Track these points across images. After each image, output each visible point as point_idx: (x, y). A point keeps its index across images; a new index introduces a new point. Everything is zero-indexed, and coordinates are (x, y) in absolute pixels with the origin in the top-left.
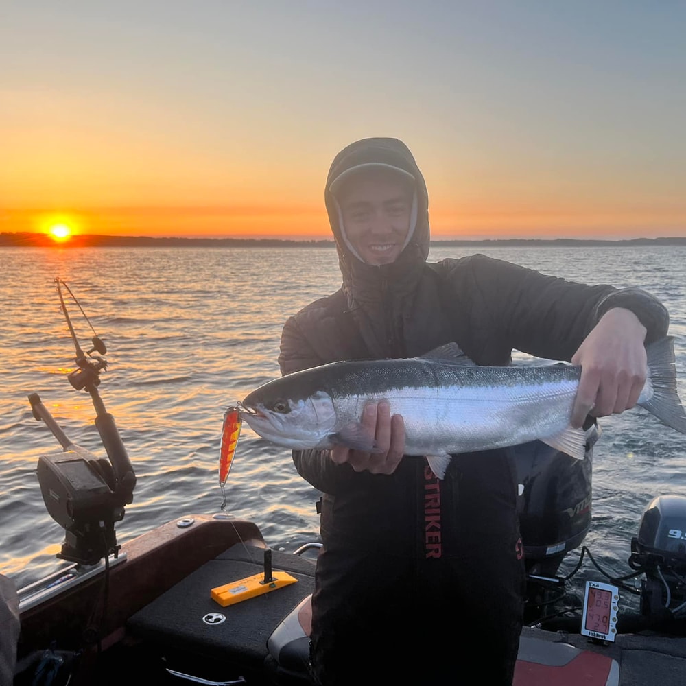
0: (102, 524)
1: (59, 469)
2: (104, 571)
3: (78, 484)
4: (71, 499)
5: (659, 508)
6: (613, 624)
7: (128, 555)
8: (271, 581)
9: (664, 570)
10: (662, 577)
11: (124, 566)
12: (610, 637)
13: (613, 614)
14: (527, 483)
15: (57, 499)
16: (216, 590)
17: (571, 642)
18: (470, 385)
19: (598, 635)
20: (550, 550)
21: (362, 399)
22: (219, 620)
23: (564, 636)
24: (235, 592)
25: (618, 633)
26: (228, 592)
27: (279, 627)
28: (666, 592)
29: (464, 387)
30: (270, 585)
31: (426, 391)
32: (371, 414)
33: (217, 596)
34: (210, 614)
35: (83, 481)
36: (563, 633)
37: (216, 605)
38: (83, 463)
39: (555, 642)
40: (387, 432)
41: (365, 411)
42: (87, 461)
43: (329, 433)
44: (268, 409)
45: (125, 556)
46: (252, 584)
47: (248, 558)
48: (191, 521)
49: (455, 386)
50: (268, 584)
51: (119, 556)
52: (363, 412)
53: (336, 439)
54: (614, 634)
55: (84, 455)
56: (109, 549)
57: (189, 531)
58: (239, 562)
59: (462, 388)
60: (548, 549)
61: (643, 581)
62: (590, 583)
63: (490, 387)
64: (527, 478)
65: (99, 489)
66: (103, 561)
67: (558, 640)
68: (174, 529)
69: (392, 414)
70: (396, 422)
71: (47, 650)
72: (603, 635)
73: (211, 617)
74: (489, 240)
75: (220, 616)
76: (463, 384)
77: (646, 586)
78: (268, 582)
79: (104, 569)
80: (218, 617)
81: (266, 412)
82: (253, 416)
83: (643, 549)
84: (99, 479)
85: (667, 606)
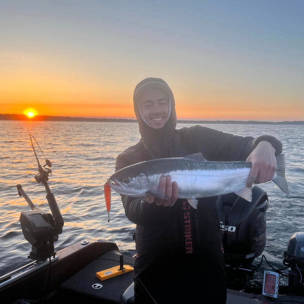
0: (48, 242)
1: (30, 218)
2: (49, 264)
3: (38, 225)
4: (35, 231)
5: (296, 238)
6: (277, 290)
7: (59, 257)
8: (123, 269)
9: (299, 266)
10: (298, 269)
11: (57, 261)
12: (275, 296)
13: (277, 285)
14: (237, 226)
15: (29, 231)
16: (98, 273)
17: (258, 298)
18: (206, 169)
19: (270, 295)
20: (248, 257)
21: (159, 176)
22: (100, 287)
23: (254, 295)
24: (107, 274)
25: (279, 294)
26: (103, 274)
27: (127, 290)
28: (300, 276)
29: (203, 170)
30: (122, 271)
31: (187, 172)
32: (164, 182)
33: (99, 276)
34: (95, 284)
35: (40, 223)
36: (254, 294)
37: (98, 280)
38: (40, 215)
39: (251, 298)
40: (170, 189)
41: (161, 180)
42: (42, 214)
43: (146, 191)
44: (120, 181)
45: (58, 257)
46: (115, 270)
47: (112, 259)
48: (87, 242)
49: (199, 170)
50: (121, 271)
51: (55, 257)
52: (160, 181)
53: (149, 193)
54: (277, 295)
55: (41, 212)
56: (51, 254)
57: (86, 247)
58: (108, 261)
59: (202, 170)
60: (247, 256)
61: (289, 271)
62: (266, 272)
63: (214, 170)
64: (237, 224)
65: (47, 227)
66: (48, 259)
67: (252, 297)
68: (79, 245)
69: (172, 181)
70: (174, 185)
71: (23, 299)
72: (272, 295)
73: (96, 285)
74: (219, 121)
75: (100, 285)
76: (203, 169)
77: (291, 273)
78: (121, 270)
79: (49, 263)
80: (99, 285)
81: (119, 183)
82: (113, 185)
83: (289, 256)
84: (47, 222)
85: (301, 282)
